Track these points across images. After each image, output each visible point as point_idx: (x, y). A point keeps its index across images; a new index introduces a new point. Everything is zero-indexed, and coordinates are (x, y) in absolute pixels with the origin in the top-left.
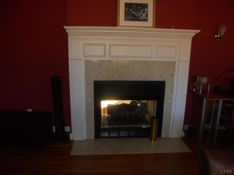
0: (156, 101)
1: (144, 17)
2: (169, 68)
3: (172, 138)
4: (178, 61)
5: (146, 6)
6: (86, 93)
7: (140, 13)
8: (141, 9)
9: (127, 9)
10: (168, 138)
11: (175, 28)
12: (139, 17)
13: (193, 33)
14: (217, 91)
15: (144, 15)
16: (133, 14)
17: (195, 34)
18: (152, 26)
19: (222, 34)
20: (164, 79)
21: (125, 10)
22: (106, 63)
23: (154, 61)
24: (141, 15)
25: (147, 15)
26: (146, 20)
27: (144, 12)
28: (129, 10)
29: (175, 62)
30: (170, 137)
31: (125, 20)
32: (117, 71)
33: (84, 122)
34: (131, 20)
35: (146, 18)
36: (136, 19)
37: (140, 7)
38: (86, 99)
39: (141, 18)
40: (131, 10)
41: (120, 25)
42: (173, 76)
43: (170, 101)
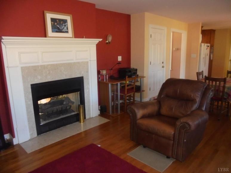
0: (79, 92)
1: (65, 29)
2: (84, 67)
3: (94, 117)
4: (90, 60)
5: (66, 21)
6: (25, 96)
7: (62, 27)
8: (63, 23)
9: (52, 22)
10: (90, 118)
11: (86, 38)
12: (62, 29)
13: (97, 41)
14: (111, 78)
15: (65, 28)
16: (57, 27)
17: (98, 42)
18: (71, 36)
19: (110, 41)
20: (83, 75)
21: (52, 24)
22: (40, 68)
23: (75, 63)
24: (64, 28)
25: (67, 28)
26: (67, 32)
27: (65, 25)
28: (54, 24)
29: (88, 62)
30: (91, 117)
31: (53, 32)
32: (49, 73)
33: (26, 123)
34: (57, 32)
35: (67, 31)
36: (60, 31)
37: (62, 22)
38: (26, 102)
39: (64, 30)
40: (56, 24)
41: (49, 36)
42: (87, 72)
43: (88, 90)
